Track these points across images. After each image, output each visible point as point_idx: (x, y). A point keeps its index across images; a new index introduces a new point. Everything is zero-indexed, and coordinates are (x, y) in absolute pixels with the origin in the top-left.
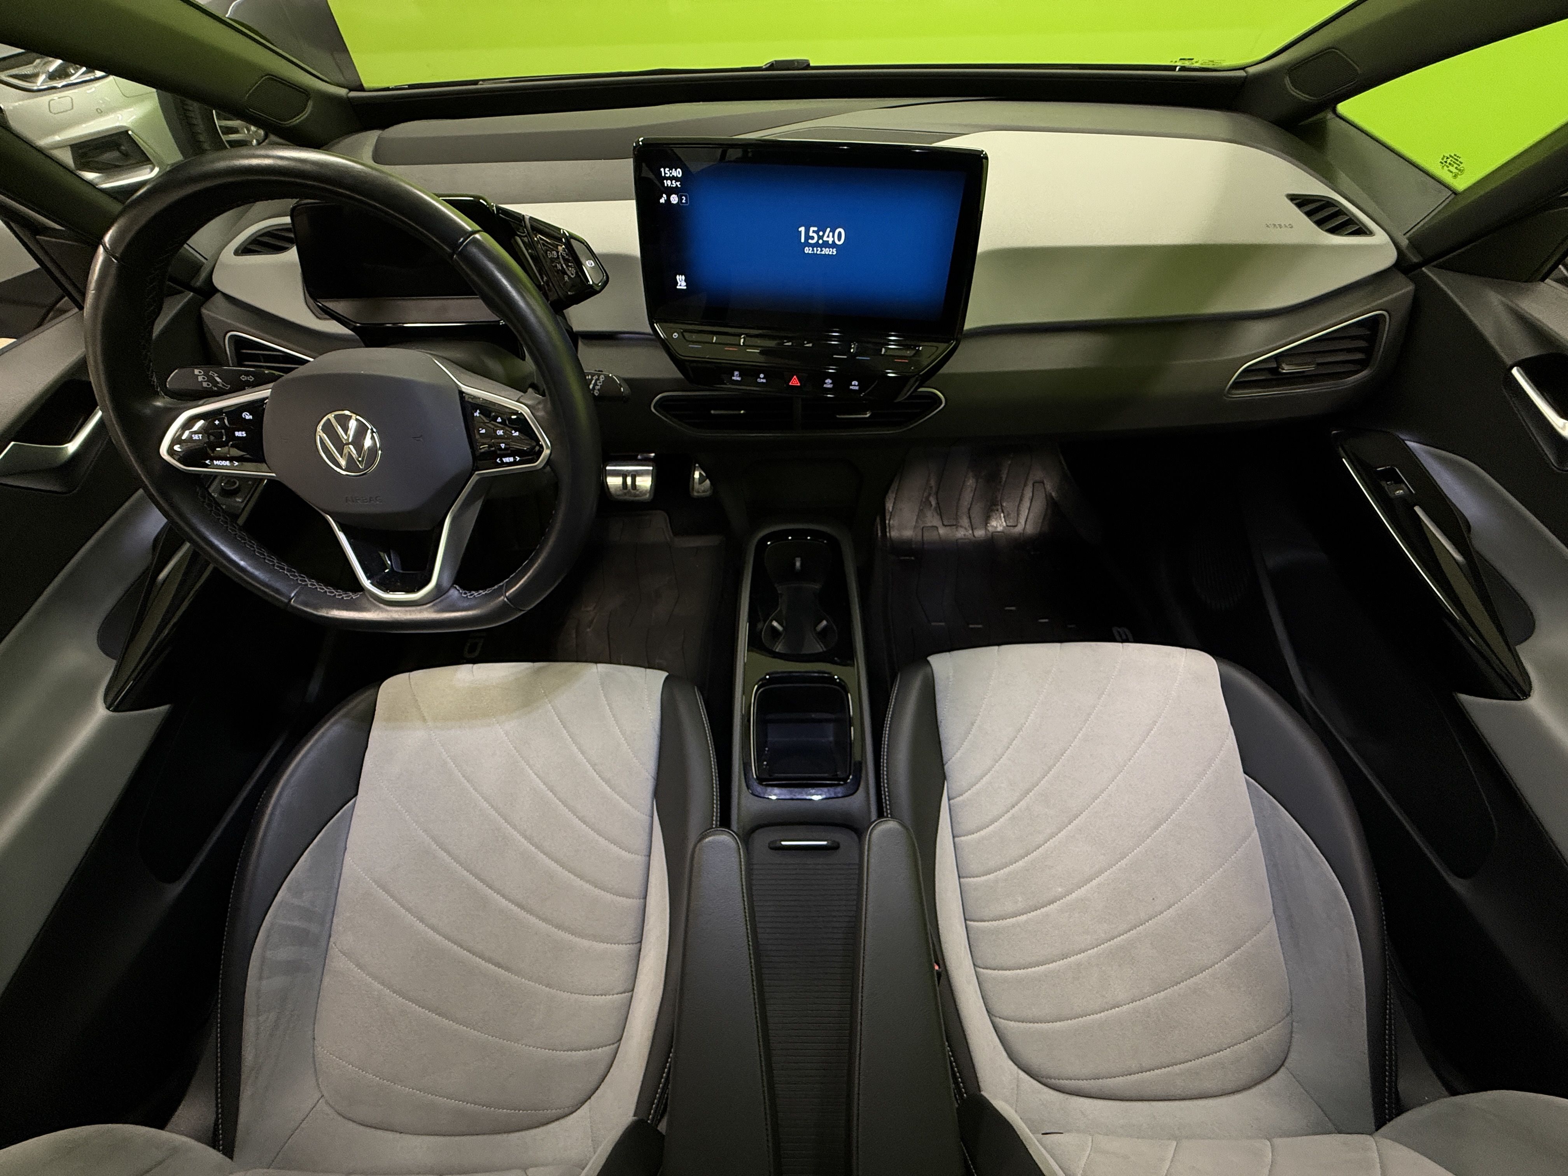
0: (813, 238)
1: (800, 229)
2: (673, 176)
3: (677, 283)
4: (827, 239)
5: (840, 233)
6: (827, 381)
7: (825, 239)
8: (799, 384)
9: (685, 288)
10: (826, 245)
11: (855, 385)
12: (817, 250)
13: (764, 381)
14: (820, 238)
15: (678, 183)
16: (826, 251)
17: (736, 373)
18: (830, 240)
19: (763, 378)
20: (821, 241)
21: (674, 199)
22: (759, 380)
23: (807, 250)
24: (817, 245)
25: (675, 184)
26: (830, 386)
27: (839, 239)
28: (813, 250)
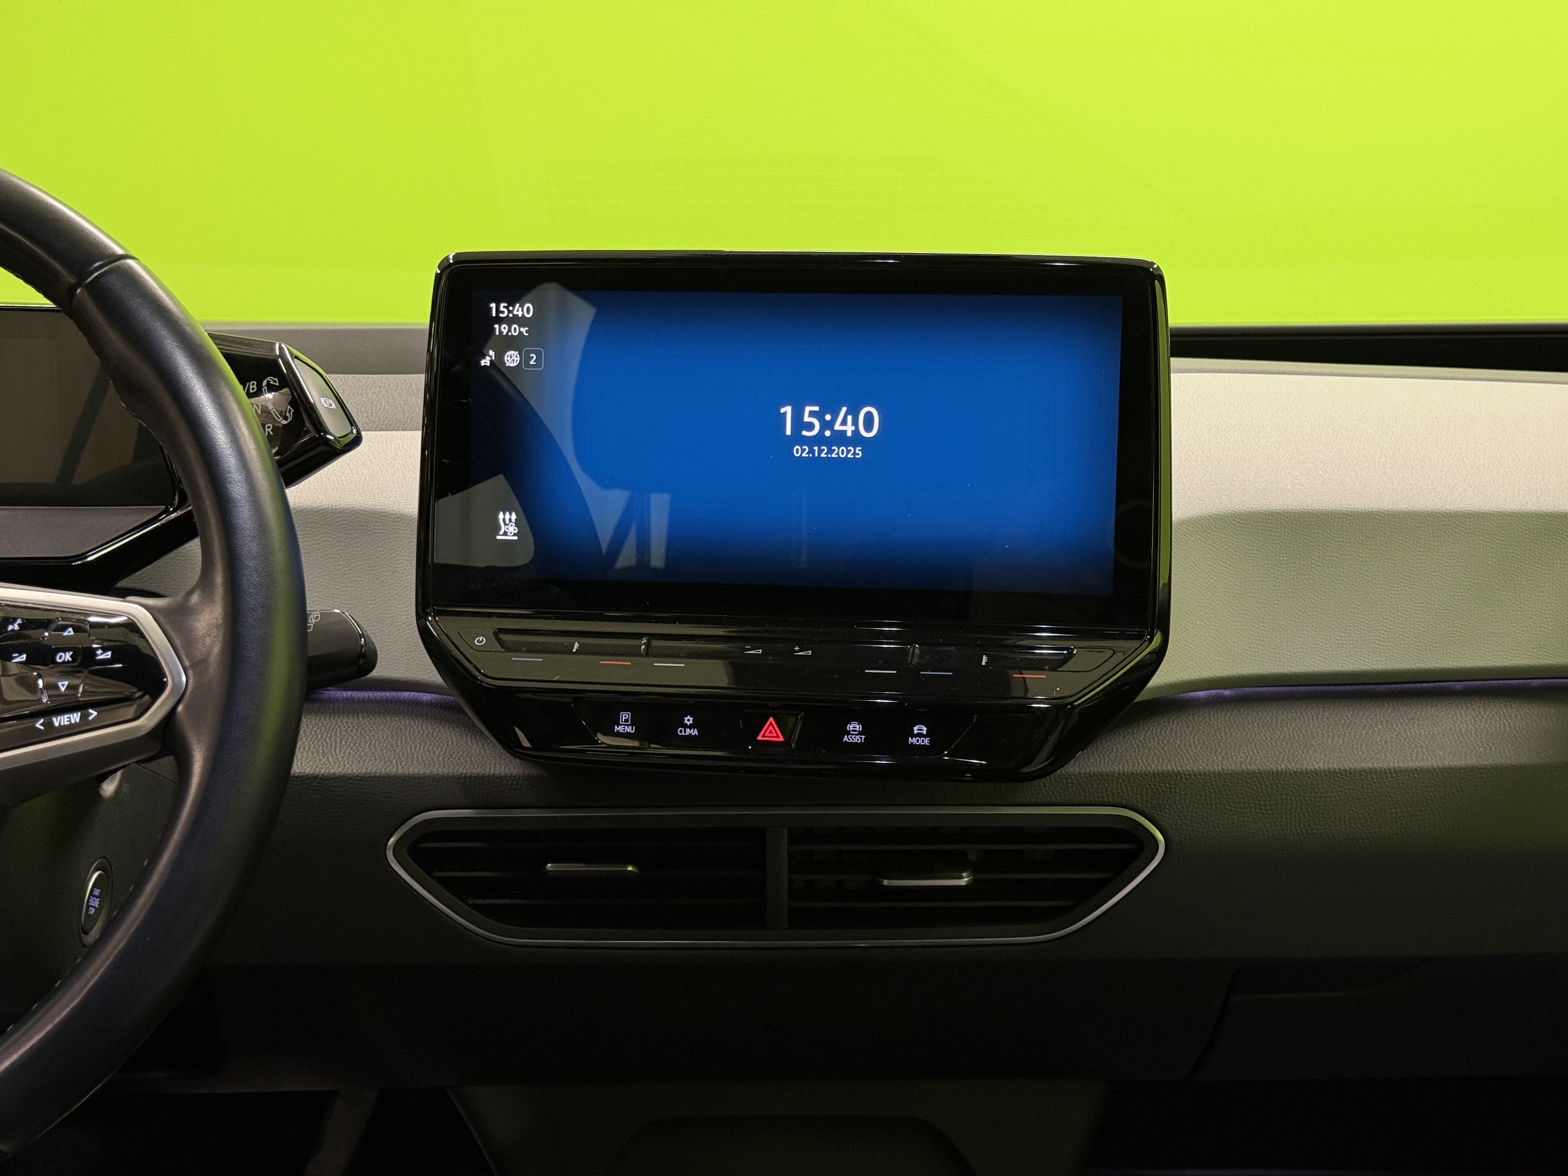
0: (810, 426)
1: (783, 410)
2: (516, 316)
3: (499, 528)
4: (843, 428)
5: (869, 416)
6: (850, 727)
7: (837, 427)
8: (782, 739)
9: (516, 538)
10: (840, 438)
11: (920, 735)
12: (820, 451)
13: (695, 732)
14: (825, 425)
15: (523, 330)
16: (840, 452)
17: (625, 716)
18: (849, 429)
19: (691, 727)
20: (828, 433)
21: (512, 359)
22: (681, 732)
23: (798, 451)
24: (819, 440)
25: (515, 331)
26: (857, 739)
27: (869, 426)
28: (811, 451)
